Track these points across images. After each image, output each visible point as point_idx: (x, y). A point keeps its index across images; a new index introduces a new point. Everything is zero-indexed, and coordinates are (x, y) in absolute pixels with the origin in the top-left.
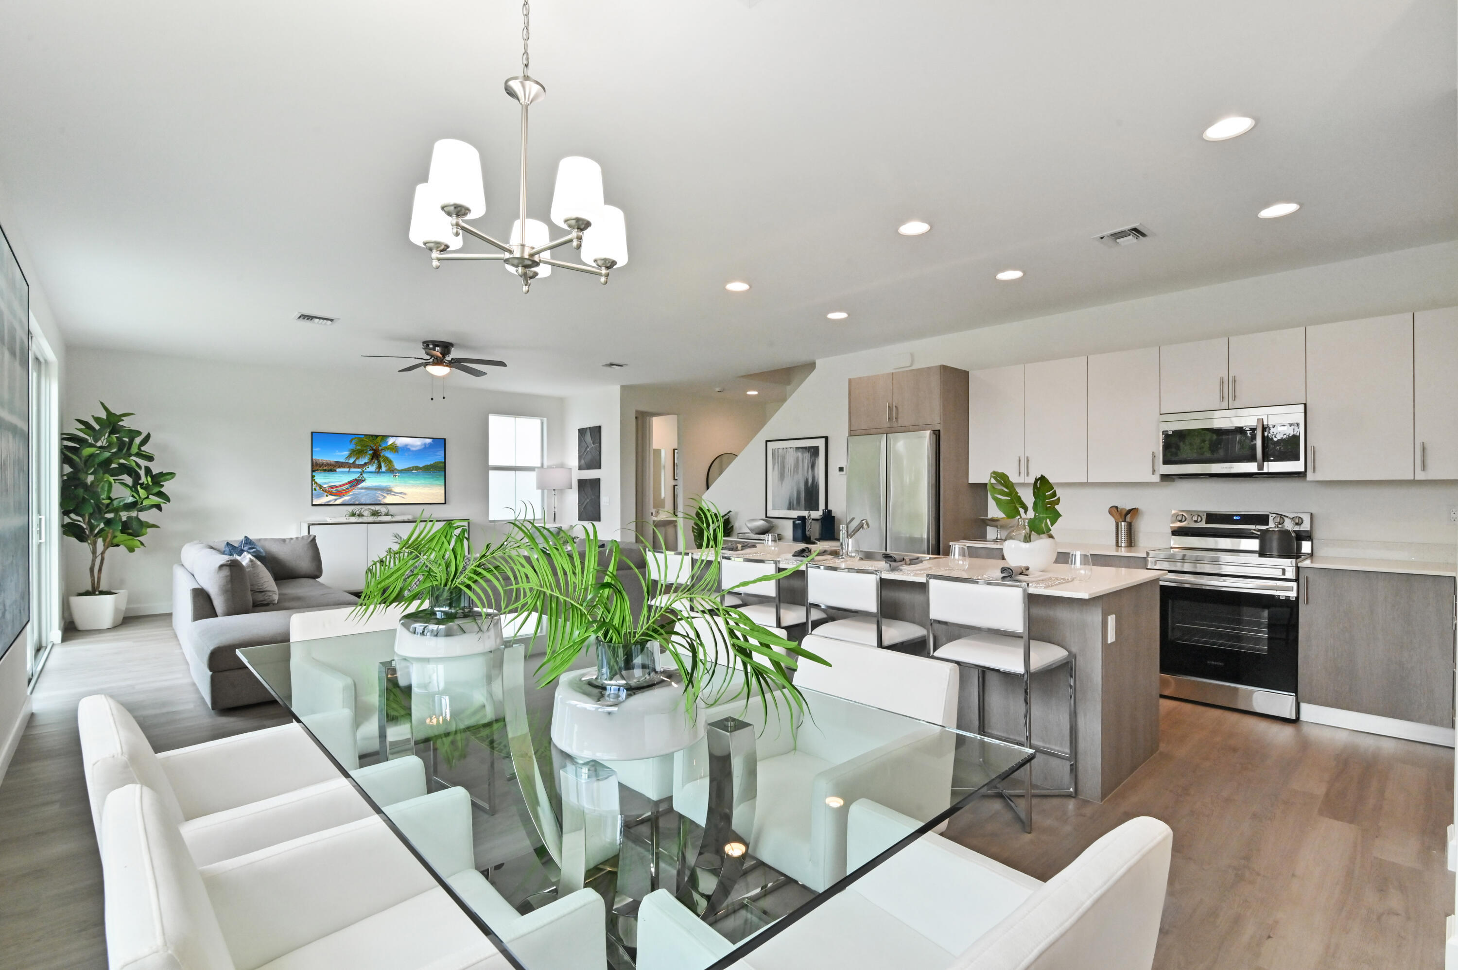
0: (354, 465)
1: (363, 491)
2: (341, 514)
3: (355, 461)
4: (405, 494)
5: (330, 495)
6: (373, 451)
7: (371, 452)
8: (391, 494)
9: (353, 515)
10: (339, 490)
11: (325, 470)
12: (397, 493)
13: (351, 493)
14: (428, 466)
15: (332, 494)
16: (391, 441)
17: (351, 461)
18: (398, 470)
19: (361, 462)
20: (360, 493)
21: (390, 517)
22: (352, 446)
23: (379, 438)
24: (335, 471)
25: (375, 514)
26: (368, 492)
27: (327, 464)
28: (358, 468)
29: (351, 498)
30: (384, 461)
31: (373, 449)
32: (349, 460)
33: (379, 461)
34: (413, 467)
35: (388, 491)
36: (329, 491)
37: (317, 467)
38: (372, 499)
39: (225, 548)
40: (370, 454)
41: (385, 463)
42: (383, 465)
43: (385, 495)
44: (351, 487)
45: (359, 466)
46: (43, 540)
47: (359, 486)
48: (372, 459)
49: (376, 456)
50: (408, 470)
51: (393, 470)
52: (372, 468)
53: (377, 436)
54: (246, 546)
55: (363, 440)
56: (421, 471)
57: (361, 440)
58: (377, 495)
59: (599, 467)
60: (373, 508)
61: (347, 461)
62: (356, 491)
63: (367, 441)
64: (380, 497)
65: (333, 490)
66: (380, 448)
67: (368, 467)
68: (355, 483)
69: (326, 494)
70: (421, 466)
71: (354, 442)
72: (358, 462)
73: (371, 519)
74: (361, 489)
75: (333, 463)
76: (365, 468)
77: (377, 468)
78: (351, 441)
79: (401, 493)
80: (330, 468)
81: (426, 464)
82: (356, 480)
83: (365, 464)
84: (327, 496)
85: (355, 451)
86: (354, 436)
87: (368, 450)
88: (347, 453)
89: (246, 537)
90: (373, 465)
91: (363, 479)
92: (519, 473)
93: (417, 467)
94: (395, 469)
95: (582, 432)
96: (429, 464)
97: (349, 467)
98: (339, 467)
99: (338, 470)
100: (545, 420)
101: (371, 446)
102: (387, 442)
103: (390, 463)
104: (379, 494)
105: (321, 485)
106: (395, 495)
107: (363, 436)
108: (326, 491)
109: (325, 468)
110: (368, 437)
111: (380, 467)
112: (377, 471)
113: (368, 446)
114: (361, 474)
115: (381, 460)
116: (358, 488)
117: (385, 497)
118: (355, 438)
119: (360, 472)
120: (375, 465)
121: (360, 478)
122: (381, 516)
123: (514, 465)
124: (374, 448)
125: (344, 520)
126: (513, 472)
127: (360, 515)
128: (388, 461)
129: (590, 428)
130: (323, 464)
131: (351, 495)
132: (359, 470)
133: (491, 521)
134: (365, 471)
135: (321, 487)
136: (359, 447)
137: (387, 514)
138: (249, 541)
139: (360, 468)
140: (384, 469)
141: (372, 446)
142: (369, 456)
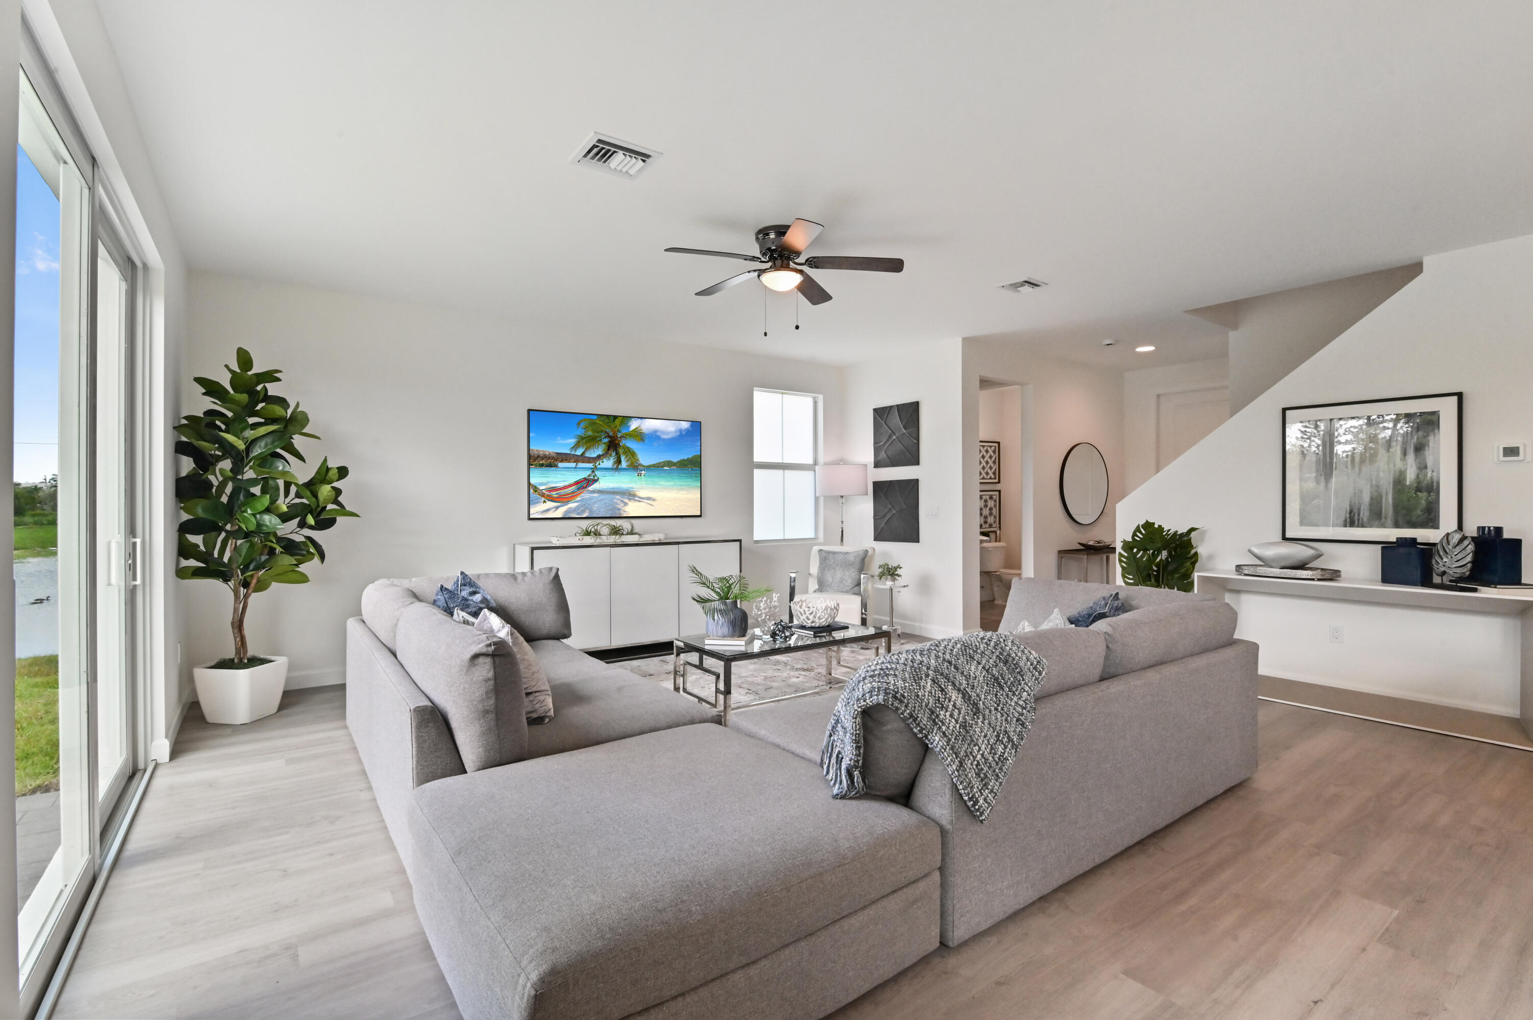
0: (582, 458)
1: (596, 495)
2: (569, 533)
3: (584, 453)
4: (654, 500)
5: (549, 500)
6: (609, 439)
7: (606, 440)
8: (634, 500)
9: (588, 533)
10: (563, 494)
11: (542, 465)
12: (642, 498)
13: (578, 499)
14: (684, 460)
15: (552, 500)
16: (634, 425)
17: (579, 452)
18: (644, 466)
19: (593, 454)
20: (591, 499)
21: (637, 536)
22: (580, 432)
23: (617, 421)
24: (556, 466)
25: (616, 531)
26: (603, 497)
27: (545, 457)
28: (589, 462)
29: (578, 506)
30: (625, 453)
31: (609, 436)
32: (575, 451)
33: (617, 453)
34: (664, 462)
35: (630, 495)
36: (548, 495)
37: (536, 461)
38: (609, 506)
39: (437, 595)
40: (604, 443)
41: (627, 456)
42: (623, 458)
43: (626, 501)
44: (578, 489)
45: (589, 460)
46: (138, 582)
47: (591, 488)
48: (608, 449)
49: (613, 445)
50: (658, 467)
51: (637, 466)
52: (608, 463)
53: (615, 417)
54: (464, 590)
55: (595, 423)
56: (675, 467)
57: (593, 423)
58: (615, 501)
59: (917, 462)
60: (613, 522)
61: (573, 453)
62: (585, 495)
63: (601, 425)
64: (618, 504)
65: (554, 494)
66: (619, 435)
67: (603, 462)
68: (584, 484)
69: (544, 499)
70: (675, 460)
71: (582, 425)
72: (587, 455)
73: (613, 539)
74: (593, 492)
75: (553, 455)
76: (598, 463)
77: (615, 463)
78: (578, 424)
79: (649, 499)
80: (549, 462)
81: (682, 458)
82: (585, 479)
83: (599, 457)
84: (544, 502)
85: (585, 438)
86: (582, 417)
87: (603, 437)
88: (572, 441)
89: (462, 573)
90: (609, 459)
91: (596, 478)
92: (788, 473)
93: (670, 461)
94: (640, 465)
95: (881, 414)
96: (686, 458)
97: (576, 461)
98: (562, 461)
99: (560, 465)
100: (820, 398)
101: (606, 432)
102: (629, 427)
103: (633, 456)
104: (617, 499)
105: (536, 487)
106: (639, 501)
107: (595, 417)
108: (543, 495)
109: (541, 462)
110: (602, 418)
111: (619, 461)
112: (615, 467)
113: (602, 431)
114: (593, 472)
115: (621, 451)
116: (588, 490)
117: (626, 504)
118: (585, 420)
119: (592, 468)
120: (612, 458)
121: (592, 477)
122: (622, 534)
123: (780, 461)
124: (611, 434)
125: (575, 541)
126: (780, 472)
127: (597, 534)
128: (631, 453)
129: (897, 405)
130: (538, 456)
131: (579, 500)
132: (591, 465)
133: (757, 542)
134: (599, 467)
135: (536, 489)
136: (590, 433)
137: (632, 533)
138: (469, 580)
139: (591, 463)
140: (624, 464)
141: (608, 431)
142: (603, 446)
